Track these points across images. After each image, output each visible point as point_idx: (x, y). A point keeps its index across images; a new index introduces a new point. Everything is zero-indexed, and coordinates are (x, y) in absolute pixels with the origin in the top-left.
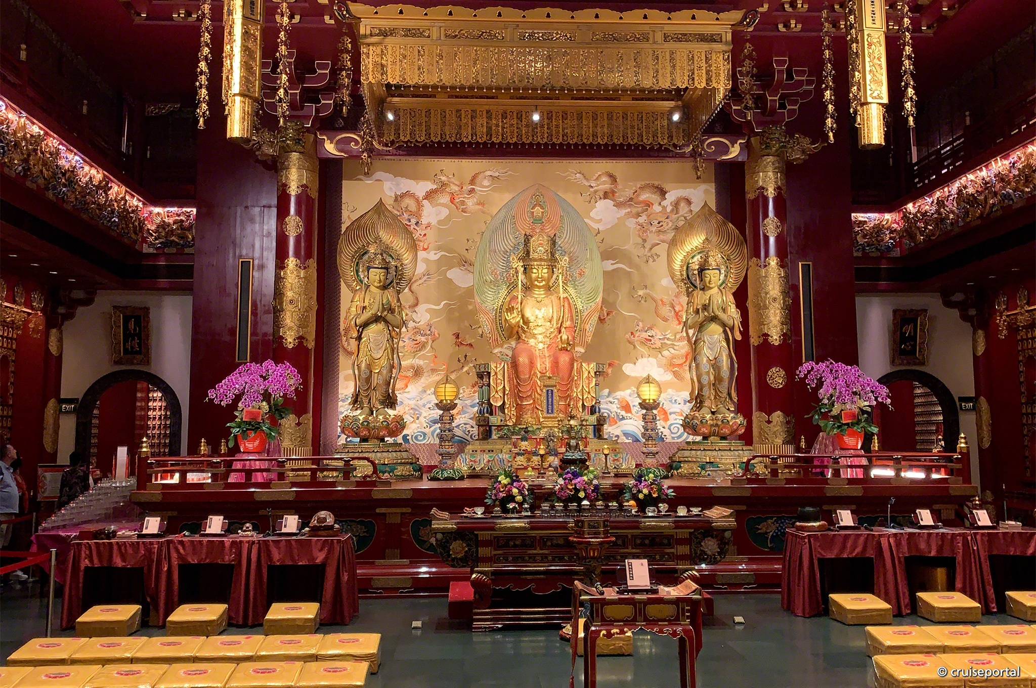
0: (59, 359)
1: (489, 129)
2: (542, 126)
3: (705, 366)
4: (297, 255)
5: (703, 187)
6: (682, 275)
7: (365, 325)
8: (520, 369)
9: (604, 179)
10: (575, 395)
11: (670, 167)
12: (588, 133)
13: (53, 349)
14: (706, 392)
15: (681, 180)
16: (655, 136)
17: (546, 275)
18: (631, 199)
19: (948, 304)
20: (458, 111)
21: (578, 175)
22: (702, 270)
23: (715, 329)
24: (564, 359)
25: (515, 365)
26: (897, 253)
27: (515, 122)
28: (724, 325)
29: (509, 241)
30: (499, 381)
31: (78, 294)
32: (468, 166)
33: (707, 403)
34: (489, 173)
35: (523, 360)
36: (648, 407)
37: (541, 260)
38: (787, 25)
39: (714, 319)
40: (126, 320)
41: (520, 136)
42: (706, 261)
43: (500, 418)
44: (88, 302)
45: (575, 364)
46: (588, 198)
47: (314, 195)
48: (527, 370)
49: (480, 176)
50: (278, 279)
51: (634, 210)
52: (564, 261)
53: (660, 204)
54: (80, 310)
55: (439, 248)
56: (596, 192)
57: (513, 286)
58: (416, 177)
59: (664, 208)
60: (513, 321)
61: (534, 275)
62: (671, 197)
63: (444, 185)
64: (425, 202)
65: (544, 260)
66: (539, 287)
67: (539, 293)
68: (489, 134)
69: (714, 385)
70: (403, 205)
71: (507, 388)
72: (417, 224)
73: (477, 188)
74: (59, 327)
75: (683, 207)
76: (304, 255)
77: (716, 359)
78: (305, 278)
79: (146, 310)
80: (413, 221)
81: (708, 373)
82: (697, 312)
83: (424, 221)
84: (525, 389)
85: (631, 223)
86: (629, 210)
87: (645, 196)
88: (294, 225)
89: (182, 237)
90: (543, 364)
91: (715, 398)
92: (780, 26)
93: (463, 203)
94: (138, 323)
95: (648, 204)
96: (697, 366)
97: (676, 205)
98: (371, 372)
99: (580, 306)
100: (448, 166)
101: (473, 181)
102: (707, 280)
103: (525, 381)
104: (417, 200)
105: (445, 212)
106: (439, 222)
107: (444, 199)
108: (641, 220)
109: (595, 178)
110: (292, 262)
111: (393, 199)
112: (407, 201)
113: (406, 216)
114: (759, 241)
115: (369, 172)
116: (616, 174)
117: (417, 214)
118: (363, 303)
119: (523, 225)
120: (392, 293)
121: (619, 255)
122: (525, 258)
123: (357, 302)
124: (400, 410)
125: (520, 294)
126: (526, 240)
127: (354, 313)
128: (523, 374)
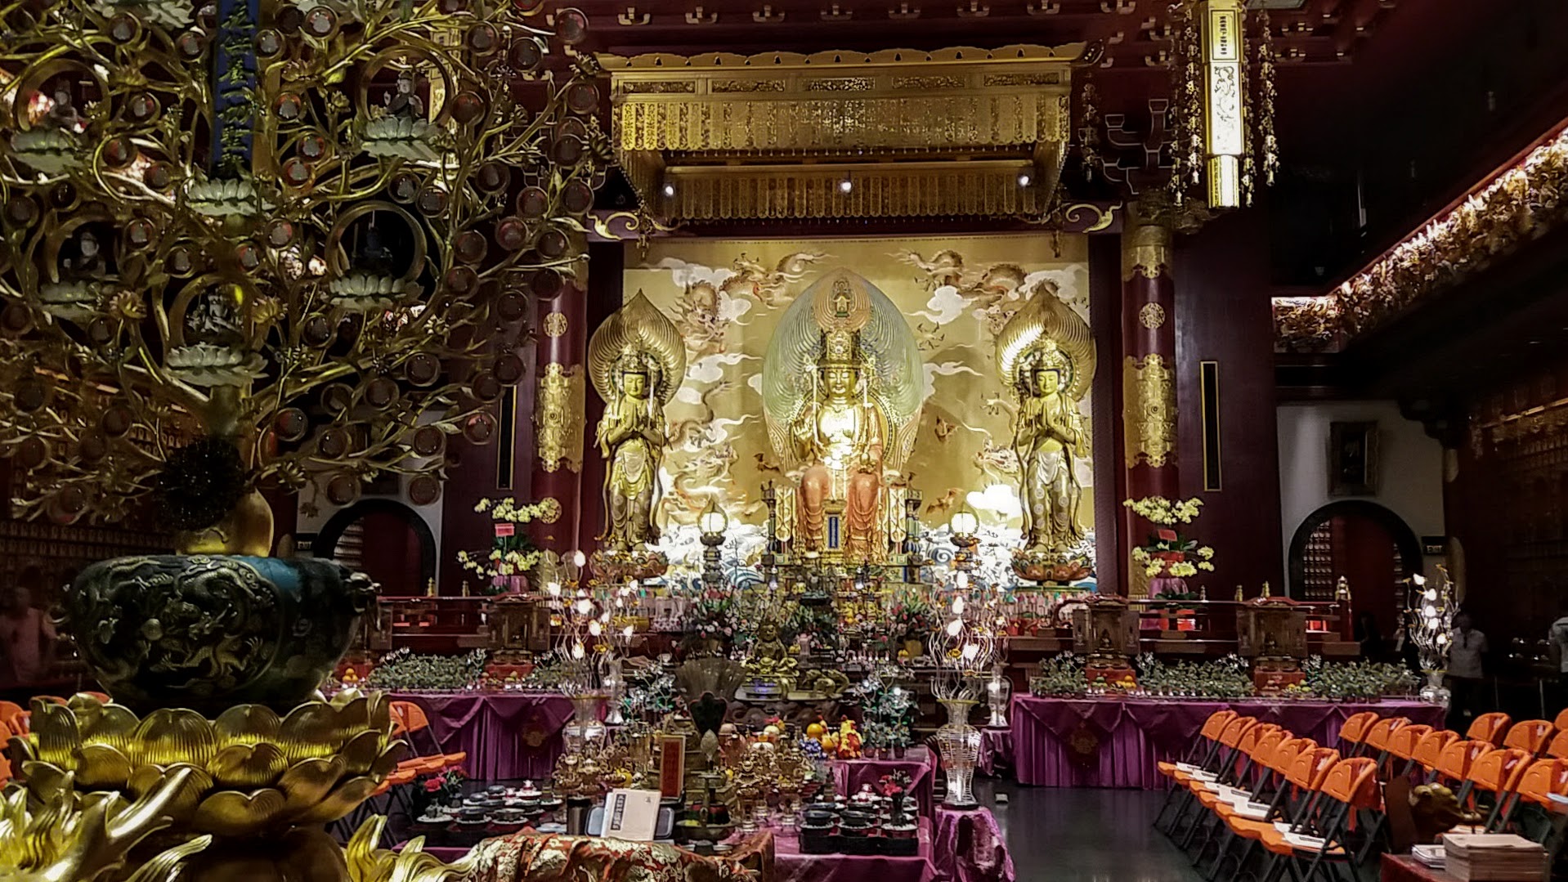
1: (791, 201)
2: (857, 196)
3: (1040, 492)
4: (561, 361)
5: (1074, 267)
6: (1014, 378)
7: (621, 441)
8: (809, 496)
9: (948, 259)
10: (879, 528)
11: (1035, 243)
12: (915, 203)
14: (1041, 525)
15: (1043, 261)
16: (999, 205)
17: (847, 381)
18: (980, 285)
19: (1409, 414)
20: (754, 181)
21: (912, 256)
22: (1035, 371)
23: (1053, 447)
24: (865, 483)
25: (803, 490)
26: (1335, 348)
27: (822, 192)
28: (1064, 441)
30: (786, 511)
32: (776, 248)
33: (1043, 539)
34: (801, 256)
35: (813, 484)
36: (965, 542)
37: (839, 361)
38: (1156, 58)
39: (1050, 433)
41: (829, 208)
42: (1040, 361)
43: (787, 556)
45: (879, 490)
46: (925, 284)
47: (583, 287)
48: (817, 498)
49: (791, 260)
51: (983, 298)
52: (872, 361)
53: (1017, 290)
55: (740, 350)
56: (934, 276)
57: (808, 395)
58: (711, 263)
59: (1022, 295)
60: (803, 438)
61: (831, 381)
63: (745, 272)
64: (723, 294)
65: (845, 362)
66: (840, 396)
67: (840, 402)
68: (791, 207)
69: (1051, 516)
70: (696, 298)
71: (796, 520)
72: (712, 320)
73: (785, 275)
76: (567, 360)
77: (1052, 482)
78: (569, 387)
80: (708, 317)
81: (1043, 501)
82: (1029, 424)
83: (722, 316)
84: (817, 519)
85: (980, 314)
86: (976, 298)
87: (999, 280)
88: (556, 324)
90: (839, 490)
91: (1053, 533)
92: (1148, 60)
93: (769, 294)
95: (1002, 291)
96: (1030, 492)
97: (1038, 288)
98: (626, 498)
99: (894, 420)
100: (751, 250)
101: (781, 268)
102: (1042, 383)
103: (814, 510)
104: (713, 292)
105: (747, 305)
106: (743, 318)
107: (748, 291)
108: (995, 309)
109: (934, 258)
110: (554, 369)
111: (684, 291)
112: (701, 293)
113: (699, 311)
114: (1138, 334)
115: (648, 258)
116: (961, 254)
117: (713, 309)
118: (616, 415)
119: (826, 321)
120: (650, 405)
121: (964, 356)
122: (823, 361)
123: (610, 414)
124: (663, 545)
125: (815, 404)
126: (823, 337)
127: (606, 428)
128: (815, 502)
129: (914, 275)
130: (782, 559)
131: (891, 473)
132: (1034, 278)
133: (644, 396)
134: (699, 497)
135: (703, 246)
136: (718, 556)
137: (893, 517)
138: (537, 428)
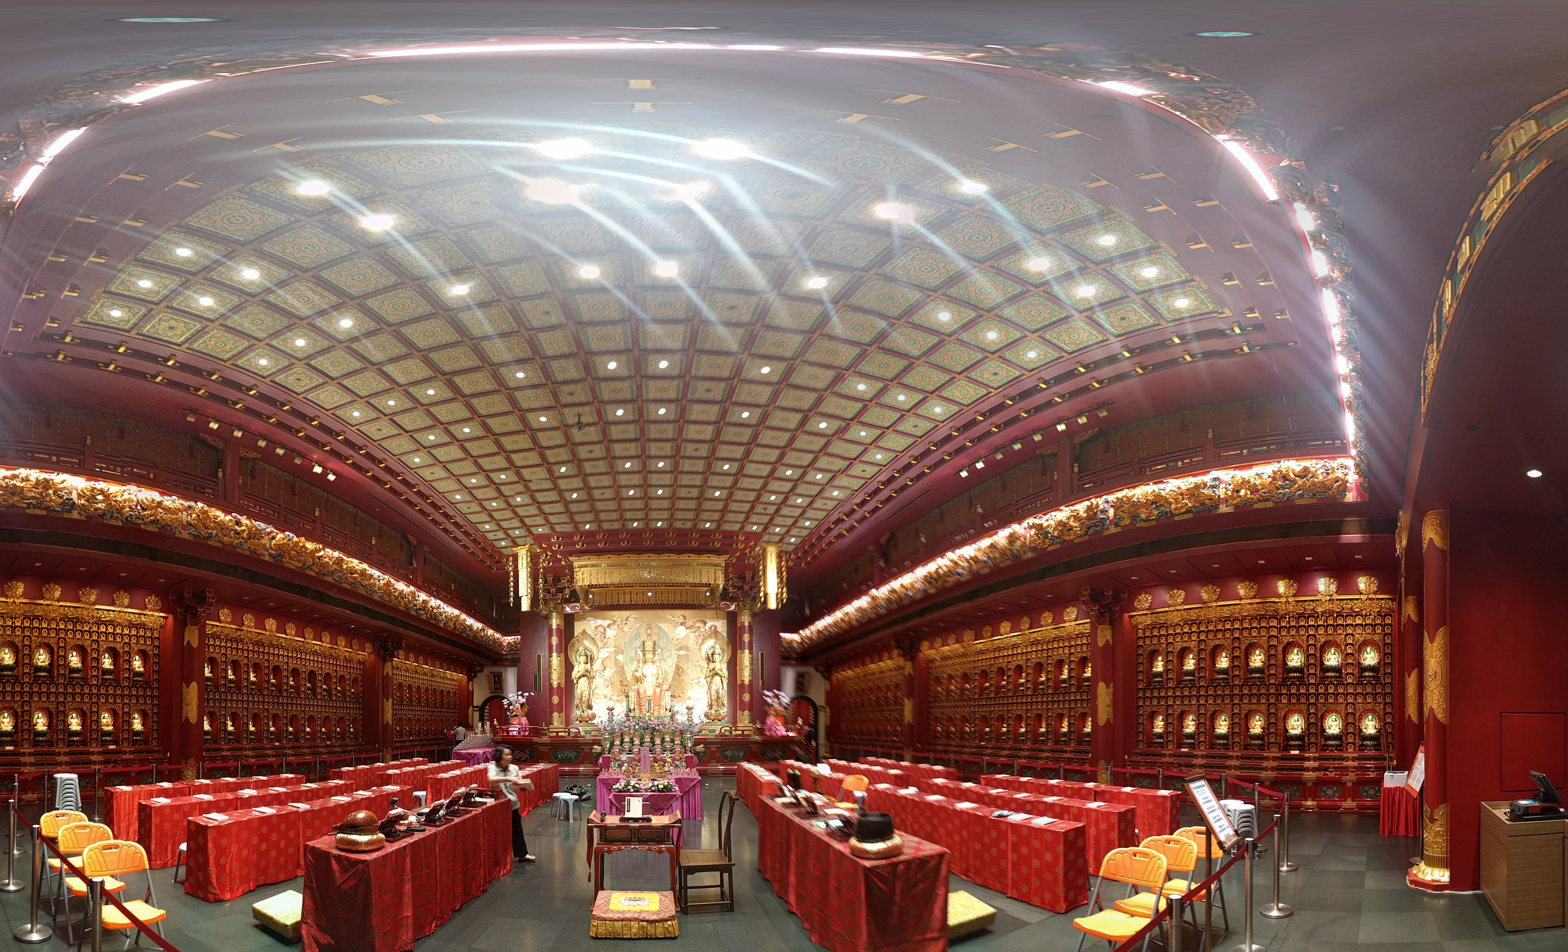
1: (631, 599)
3: (713, 693)
4: (556, 651)
5: (722, 621)
7: (580, 678)
8: (640, 695)
10: (662, 704)
11: (709, 613)
12: (672, 600)
14: (713, 703)
15: (712, 619)
16: (700, 601)
17: (651, 657)
18: (692, 626)
20: (618, 593)
21: (670, 616)
23: (717, 678)
24: (658, 690)
25: (638, 693)
27: (641, 596)
28: (721, 676)
29: (638, 643)
30: (633, 700)
31: (478, 668)
32: (625, 614)
33: (714, 708)
34: (632, 616)
35: (642, 691)
36: (689, 709)
37: (650, 651)
39: (716, 674)
40: (494, 678)
41: (643, 602)
42: (714, 651)
44: (482, 671)
45: (662, 692)
46: (674, 626)
47: (563, 628)
49: (630, 618)
50: (550, 661)
51: (693, 631)
52: (659, 651)
53: (704, 628)
54: (479, 674)
55: (615, 647)
56: (677, 623)
57: (639, 661)
58: (604, 619)
60: (637, 676)
61: (646, 657)
62: (709, 624)
63: (615, 621)
64: (608, 629)
66: (649, 662)
67: (649, 664)
68: (631, 601)
69: (716, 700)
70: (599, 630)
72: (605, 637)
73: (628, 623)
74: (472, 682)
76: (559, 652)
77: (716, 689)
78: (560, 660)
79: (501, 674)
80: (603, 636)
81: (714, 696)
82: (710, 671)
83: (607, 636)
84: (642, 702)
85: (693, 636)
86: (691, 631)
87: (698, 624)
88: (555, 640)
89: (516, 649)
90: (650, 692)
91: (717, 705)
93: (623, 629)
94: (498, 679)
95: (699, 628)
96: (710, 693)
97: (711, 628)
98: (582, 696)
99: (666, 670)
100: (616, 614)
101: (626, 620)
102: (714, 659)
103: (642, 699)
105: (616, 632)
106: (615, 636)
108: (697, 634)
109: (677, 617)
110: (555, 654)
112: (601, 628)
113: (600, 634)
114: (742, 642)
115: (583, 618)
116: (685, 616)
117: (604, 633)
118: (579, 669)
119: (644, 637)
120: (589, 666)
121: (687, 648)
122: (644, 651)
123: (576, 669)
124: (594, 711)
125: (641, 664)
126: (644, 644)
127: (575, 674)
128: (642, 696)
129: (670, 622)
130: (631, 714)
131: (666, 687)
133: (587, 663)
135: (601, 613)
136: (612, 714)
137: (667, 701)
138: (550, 674)
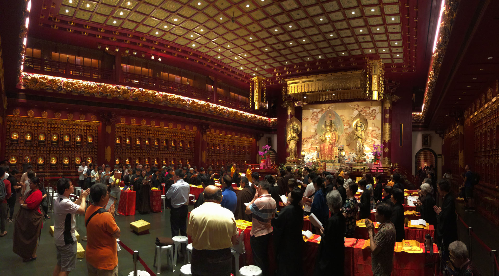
0: (259, 146)
1: (325, 98)
2: (336, 96)
3: (358, 147)
7: (290, 140)
9: (357, 106)
10: (333, 154)
13: (258, 145)
14: (358, 153)
21: (350, 106)
22: (357, 127)
23: (359, 139)
28: (361, 139)
31: (261, 135)
33: (358, 156)
37: (328, 125)
39: (359, 137)
40: (268, 139)
44: (263, 136)
45: (333, 147)
48: (323, 149)
54: (262, 138)
58: (317, 108)
59: (370, 112)
61: (327, 129)
63: (322, 109)
69: (360, 152)
72: (317, 118)
74: (259, 141)
75: (374, 112)
79: (271, 137)
89: (276, 124)
90: (327, 147)
94: (270, 140)
104: (317, 113)
108: (364, 114)
111: (312, 113)
112: (315, 114)
113: (315, 116)
114: (385, 118)
115: (305, 108)
116: (359, 105)
122: (326, 126)
125: (324, 133)
127: (288, 138)
132: (372, 109)
133: (294, 133)
134: (315, 148)
